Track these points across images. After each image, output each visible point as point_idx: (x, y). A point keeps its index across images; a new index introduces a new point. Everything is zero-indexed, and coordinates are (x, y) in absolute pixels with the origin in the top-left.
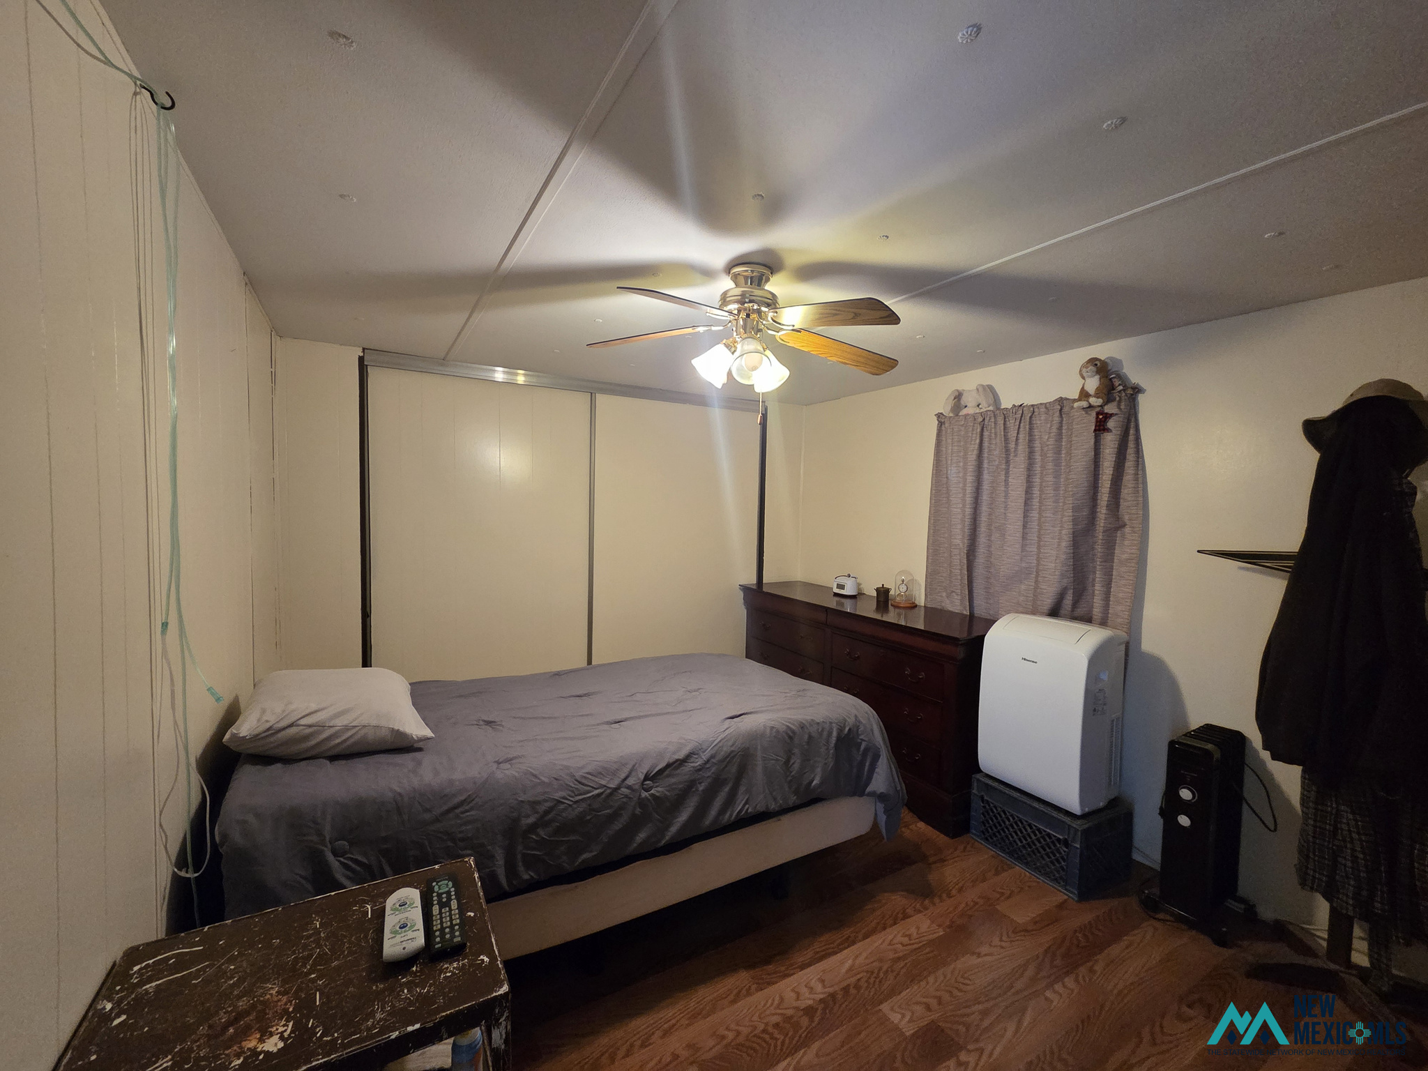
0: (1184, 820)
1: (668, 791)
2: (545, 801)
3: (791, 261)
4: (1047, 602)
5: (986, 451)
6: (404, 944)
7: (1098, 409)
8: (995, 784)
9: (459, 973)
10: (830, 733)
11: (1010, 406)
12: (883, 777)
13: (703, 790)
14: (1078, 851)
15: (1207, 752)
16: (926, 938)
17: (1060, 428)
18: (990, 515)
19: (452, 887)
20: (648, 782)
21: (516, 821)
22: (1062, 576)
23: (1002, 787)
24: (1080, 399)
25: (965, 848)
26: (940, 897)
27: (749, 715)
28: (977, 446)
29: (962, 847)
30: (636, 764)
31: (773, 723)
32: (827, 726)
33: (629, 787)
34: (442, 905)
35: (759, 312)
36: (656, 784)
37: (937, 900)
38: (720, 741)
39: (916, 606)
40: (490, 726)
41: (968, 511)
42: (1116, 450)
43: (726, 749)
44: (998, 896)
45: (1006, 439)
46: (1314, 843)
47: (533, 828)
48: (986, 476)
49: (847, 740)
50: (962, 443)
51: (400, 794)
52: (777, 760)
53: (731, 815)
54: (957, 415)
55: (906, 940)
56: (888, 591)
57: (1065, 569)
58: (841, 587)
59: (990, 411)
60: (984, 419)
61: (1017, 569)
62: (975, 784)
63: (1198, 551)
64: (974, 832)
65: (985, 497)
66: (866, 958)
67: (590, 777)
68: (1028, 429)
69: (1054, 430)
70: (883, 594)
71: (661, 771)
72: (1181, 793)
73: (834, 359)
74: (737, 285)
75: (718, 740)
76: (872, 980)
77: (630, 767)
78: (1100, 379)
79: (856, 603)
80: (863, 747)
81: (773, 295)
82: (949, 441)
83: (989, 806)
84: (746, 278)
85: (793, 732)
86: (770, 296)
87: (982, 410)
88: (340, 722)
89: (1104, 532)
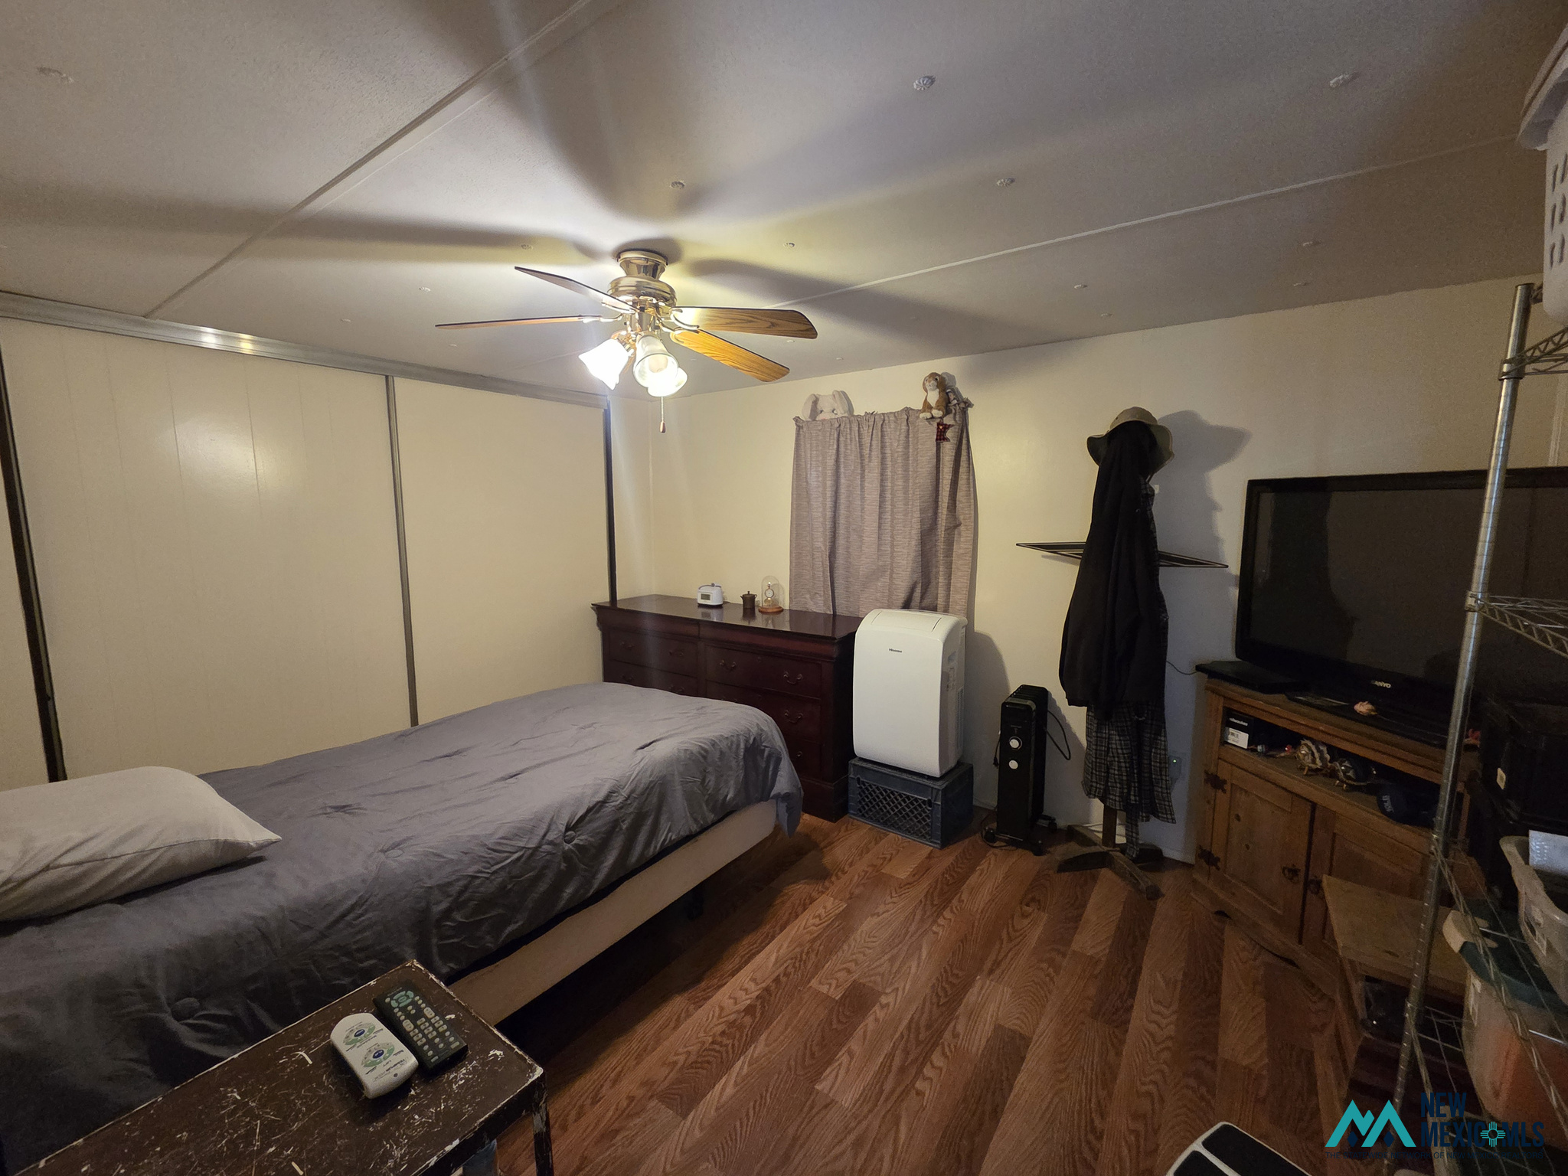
0: (1013, 765)
1: (591, 837)
2: (458, 880)
3: (691, 253)
4: (901, 596)
5: (842, 456)
6: (393, 1071)
7: (938, 420)
8: (869, 766)
9: (474, 1076)
10: (738, 745)
11: (863, 414)
12: (785, 780)
13: (627, 828)
14: (940, 807)
15: (1028, 707)
16: (833, 914)
17: (907, 436)
18: (847, 517)
19: (415, 996)
20: (569, 833)
21: (427, 910)
22: (913, 571)
23: (875, 768)
24: (923, 411)
25: (847, 827)
26: (837, 875)
27: (660, 742)
28: (834, 452)
29: (844, 827)
30: (553, 817)
31: (686, 745)
32: (734, 739)
33: (551, 843)
34: (414, 1019)
35: (657, 306)
36: (578, 833)
37: (834, 878)
38: (637, 774)
39: (783, 610)
40: (344, 811)
41: (829, 514)
42: (953, 457)
43: (645, 781)
44: (882, 861)
45: (861, 446)
46: (1096, 762)
47: (447, 914)
48: (843, 480)
49: (754, 750)
50: (820, 448)
51: (263, 918)
52: (695, 781)
53: (656, 847)
54: (814, 420)
55: (817, 921)
56: (753, 597)
57: (915, 565)
58: (706, 597)
59: (845, 417)
60: (840, 425)
61: (874, 567)
62: (852, 769)
63: (1017, 545)
64: (852, 812)
65: (843, 500)
66: (788, 947)
67: (502, 841)
68: (880, 436)
69: (902, 438)
70: (749, 601)
71: (582, 818)
72: (1011, 743)
73: (727, 363)
74: (628, 274)
75: (636, 773)
76: (797, 965)
77: (547, 821)
78: (940, 393)
79: (723, 612)
80: (766, 753)
81: (672, 290)
82: (808, 446)
83: (864, 785)
84: (639, 266)
85: (706, 751)
86: (668, 290)
87: (837, 416)
88: (130, 848)
89: (946, 530)
